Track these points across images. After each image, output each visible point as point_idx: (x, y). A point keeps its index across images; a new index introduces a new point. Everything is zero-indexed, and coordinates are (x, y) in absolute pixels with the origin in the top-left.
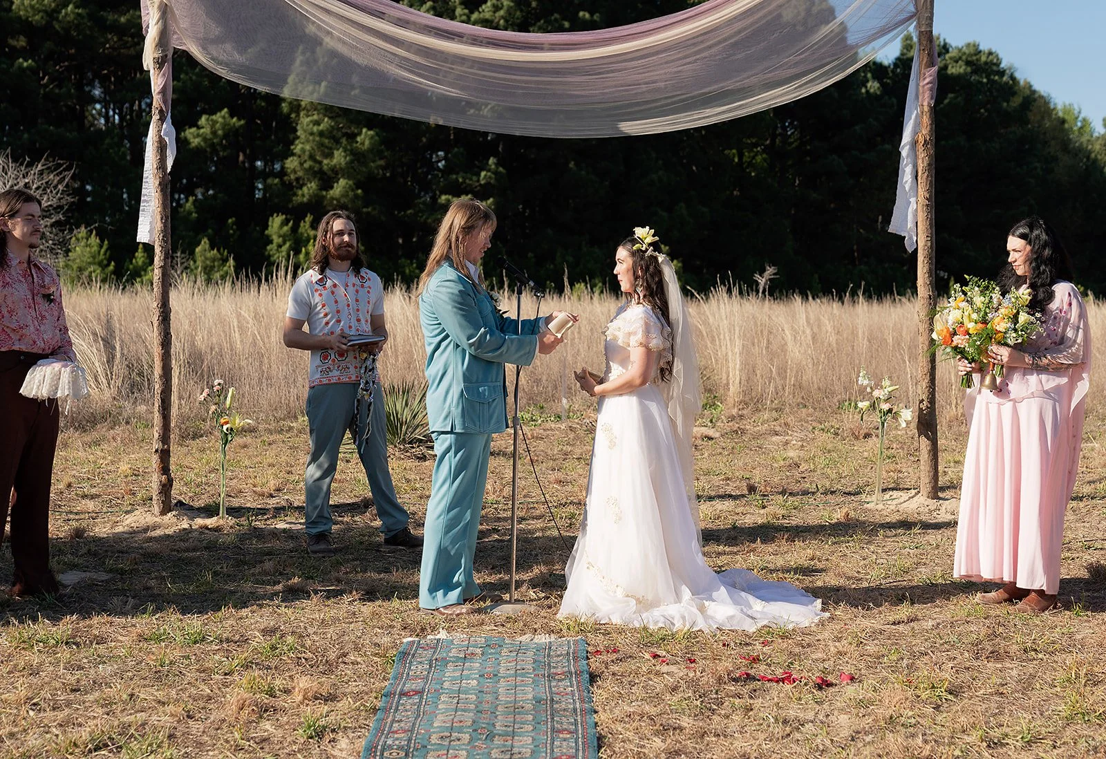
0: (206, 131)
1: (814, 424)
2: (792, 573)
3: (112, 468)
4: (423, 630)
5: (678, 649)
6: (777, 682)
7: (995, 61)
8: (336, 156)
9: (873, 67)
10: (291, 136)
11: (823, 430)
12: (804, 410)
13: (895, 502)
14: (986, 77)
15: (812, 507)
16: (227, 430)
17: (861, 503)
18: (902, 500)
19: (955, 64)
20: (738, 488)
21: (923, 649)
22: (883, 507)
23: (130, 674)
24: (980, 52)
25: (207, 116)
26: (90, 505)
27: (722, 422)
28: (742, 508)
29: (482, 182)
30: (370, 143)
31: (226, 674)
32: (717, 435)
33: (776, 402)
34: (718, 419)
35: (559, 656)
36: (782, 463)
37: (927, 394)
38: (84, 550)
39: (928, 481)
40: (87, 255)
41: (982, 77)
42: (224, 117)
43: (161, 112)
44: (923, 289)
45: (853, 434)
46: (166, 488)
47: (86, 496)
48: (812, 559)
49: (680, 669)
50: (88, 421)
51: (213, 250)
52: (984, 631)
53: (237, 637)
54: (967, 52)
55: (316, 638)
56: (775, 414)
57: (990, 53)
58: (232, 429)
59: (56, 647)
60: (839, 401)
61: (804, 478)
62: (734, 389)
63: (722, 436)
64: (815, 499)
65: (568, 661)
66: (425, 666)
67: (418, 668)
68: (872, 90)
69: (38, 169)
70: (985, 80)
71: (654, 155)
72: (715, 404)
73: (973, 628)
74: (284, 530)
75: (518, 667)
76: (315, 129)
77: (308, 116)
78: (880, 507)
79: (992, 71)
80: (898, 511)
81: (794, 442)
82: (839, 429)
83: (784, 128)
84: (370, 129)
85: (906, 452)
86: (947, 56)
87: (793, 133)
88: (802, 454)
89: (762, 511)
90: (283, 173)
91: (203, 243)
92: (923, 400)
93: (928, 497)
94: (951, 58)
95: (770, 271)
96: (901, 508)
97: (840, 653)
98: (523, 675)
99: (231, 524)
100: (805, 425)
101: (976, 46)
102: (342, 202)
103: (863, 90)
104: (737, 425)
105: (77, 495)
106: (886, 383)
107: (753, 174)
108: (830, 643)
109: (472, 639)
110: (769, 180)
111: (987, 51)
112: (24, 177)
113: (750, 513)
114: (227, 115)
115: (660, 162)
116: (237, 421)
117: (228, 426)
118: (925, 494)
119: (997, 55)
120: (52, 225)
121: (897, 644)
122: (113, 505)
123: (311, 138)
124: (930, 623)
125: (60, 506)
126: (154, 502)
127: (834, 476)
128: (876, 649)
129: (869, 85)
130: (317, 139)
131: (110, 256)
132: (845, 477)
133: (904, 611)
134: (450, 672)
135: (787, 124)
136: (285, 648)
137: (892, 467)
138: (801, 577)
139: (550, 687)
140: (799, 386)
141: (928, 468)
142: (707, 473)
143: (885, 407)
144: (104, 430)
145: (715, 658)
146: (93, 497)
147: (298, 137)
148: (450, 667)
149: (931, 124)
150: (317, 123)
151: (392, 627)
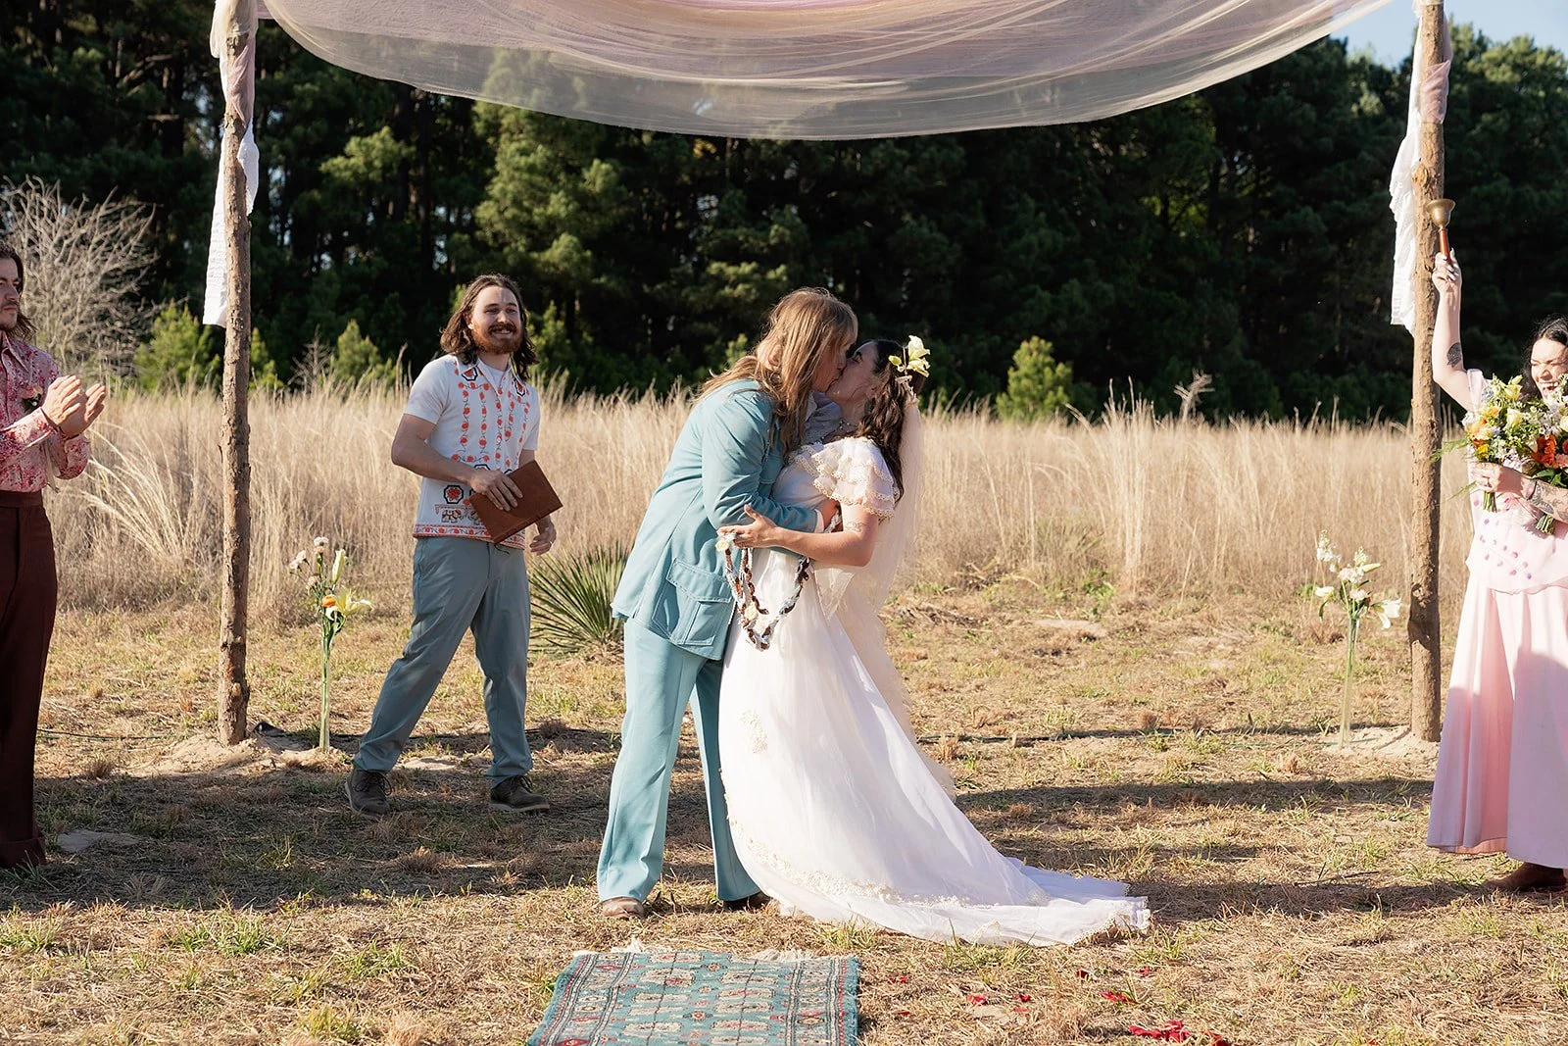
0: (357, 161)
1: (1255, 619)
2: (1200, 856)
3: (170, 669)
4: (607, 937)
5: (1003, 977)
6: (1158, 1037)
7: (1558, 64)
8: (552, 202)
9: (1369, 73)
10: (489, 171)
11: (1267, 628)
12: (1240, 597)
13: (1372, 744)
14: (1544, 89)
15: (1240, 750)
16: (332, 615)
17: (1318, 745)
18: (1382, 742)
19: (1495, 69)
20: (1126, 717)
21: (1398, 987)
22: (1352, 753)
23: (138, 999)
24: (1536, 49)
25: (358, 139)
26: (126, 726)
27: (1112, 613)
28: (1131, 750)
29: (773, 242)
30: (604, 182)
31: (288, 1003)
32: (1103, 633)
33: (1197, 582)
34: (1107, 607)
35: (814, 986)
36: (1199, 679)
37: (1424, 576)
38: (105, 797)
39: (1424, 713)
40: (179, 345)
41: (1536, 88)
42: (383, 140)
43: (238, 122)
44: (1421, 411)
45: (1314, 634)
46: (239, 702)
47: (122, 712)
48: (1233, 835)
49: (1004, 1012)
50: (145, 596)
51: (364, 338)
52: (1497, 959)
53: (313, 944)
54: (1515, 50)
55: (436, 947)
56: (1193, 602)
57: (1551, 53)
58: (339, 614)
59: (32, 953)
60: (1294, 584)
61: (1231, 704)
62: (1132, 562)
63: (1110, 634)
64: (1246, 738)
65: (828, 994)
66: (601, 997)
67: (589, 1000)
68: (1368, 109)
69: (100, 214)
70: (1542, 94)
71: (1032, 203)
72: (1102, 585)
73: (1480, 954)
74: (417, 772)
75: (747, 1004)
76: (523, 161)
77: (511, 141)
78: (1347, 752)
79: (1554, 79)
80: (1376, 759)
81: (1221, 646)
82: (1292, 627)
83: (1232, 166)
84: (603, 161)
85: (1395, 664)
86: (1484, 57)
87: (1245, 173)
88: (1232, 665)
89: (1161, 755)
90: (474, 226)
91: (349, 328)
92: (1418, 586)
93: (1424, 738)
94: (1490, 60)
95: (1200, 381)
96: (1380, 754)
97: (1263, 991)
98: (753, 1017)
99: (336, 760)
100: (1241, 620)
101: (1529, 42)
102: (561, 268)
103: (1354, 108)
104: (1134, 619)
105: (108, 710)
106: (1360, 557)
107: (1183, 234)
108: (1249, 974)
109: (680, 954)
110: (1206, 243)
111: (1545, 49)
112: (79, 226)
113: (1143, 759)
114: (387, 137)
115: (1042, 215)
116: (348, 601)
117: (334, 608)
118: (1419, 734)
119: (1562, 57)
120: (121, 299)
121: (1355, 978)
122: (162, 726)
123: (517, 175)
124: (1412, 944)
125: (81, 727)
126: (221, 724)
127: (1278, 701)
128: (1322, 985)
129: (1362, 101)
130: (526, 176)
131: (214, 347)
132: (1296, 703)
133: (1371, 923)
134: (640, 1008)
135: (1236, 159)
136: (385, 963)
137: (1371, 688)
138: (1212, 864)
139: (794, 1038)
140: (1234, 559)
141: (1424, 693)
142: (1080, 694)
143: (1358, 595)
144: (167, 609)
145: (1064, 995)
146: (132, 714)
147: (497, 174)
148: (641, 1000)
149: (1438, 153)
150: (524, 152)
151: (559, 931)
